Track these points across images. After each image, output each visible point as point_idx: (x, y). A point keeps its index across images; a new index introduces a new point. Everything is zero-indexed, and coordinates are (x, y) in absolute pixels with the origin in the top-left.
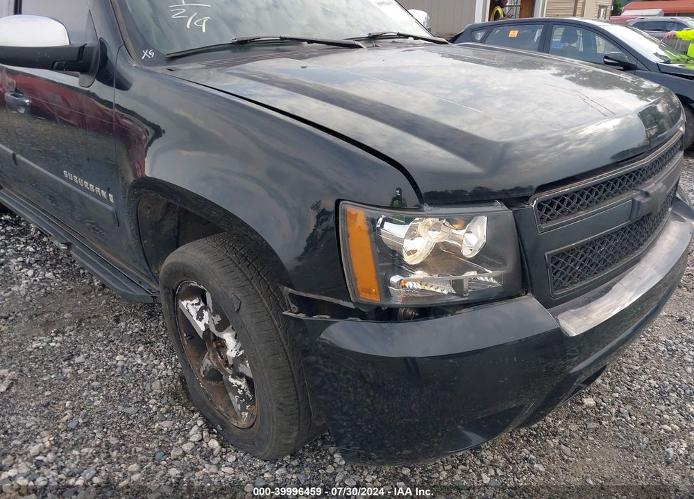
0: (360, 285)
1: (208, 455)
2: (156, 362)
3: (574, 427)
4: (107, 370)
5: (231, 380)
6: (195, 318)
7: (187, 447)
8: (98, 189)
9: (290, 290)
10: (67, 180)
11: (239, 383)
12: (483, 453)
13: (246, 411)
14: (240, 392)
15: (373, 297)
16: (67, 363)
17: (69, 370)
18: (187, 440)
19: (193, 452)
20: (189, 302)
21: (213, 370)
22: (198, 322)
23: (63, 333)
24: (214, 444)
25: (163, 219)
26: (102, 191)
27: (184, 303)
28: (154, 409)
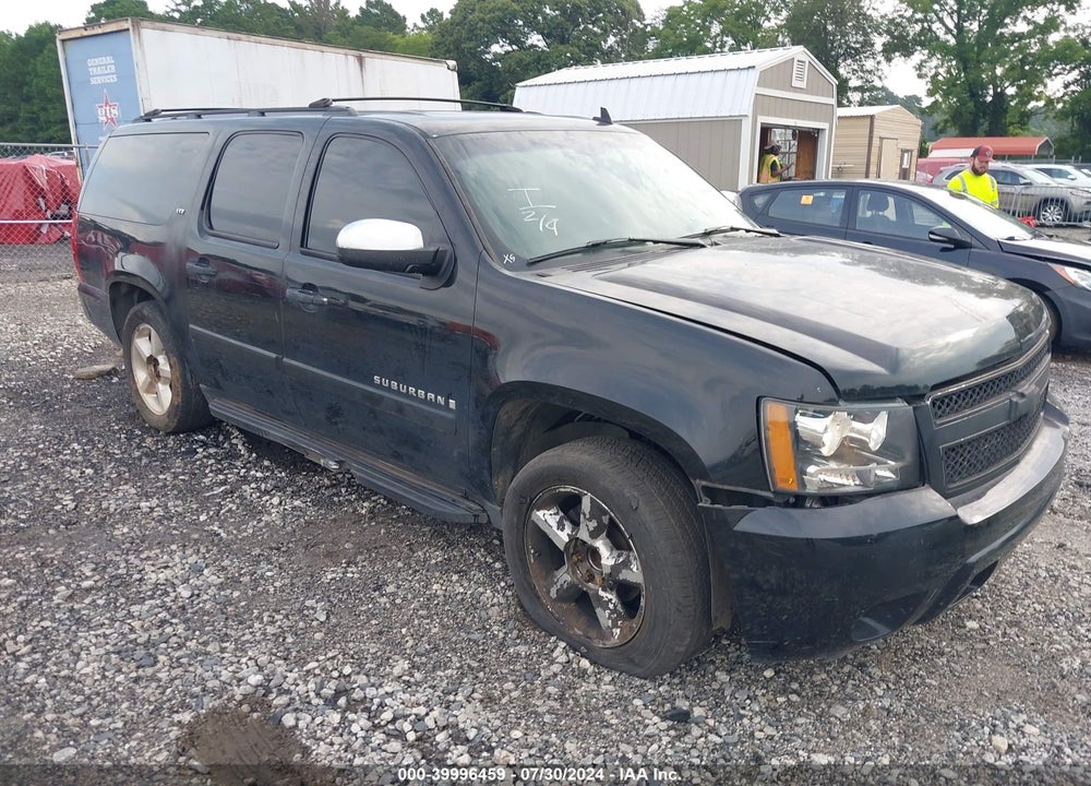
0: (778, 475)
1: (583, 674)
2: (481, 590)
3: (960, 648)
4: (428, 599)
5: (601, 593)
6: (555, 529)
7: (556, 668)
8: (431, 396)
9: (704, 483)
10: (380, 386)
11: (610, 596)
12: (870, 670)
13: (618, 627)
14: (611, 606)
15: (793, 487)
16: (377, 593)
17: (384, 600)
18: (552, 662)
19: (564, 671)
20: (546, 512)
21: (572, 586)
22: (559, 532)
23: (356, 564)
24: (585, 663)
25: (514, 426)
26: (439, 397)
27: (540, 513)
28: (501, 635)
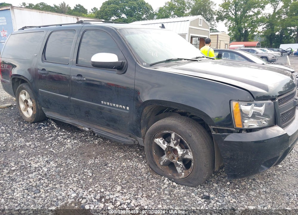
0: (236, 124)
1: (174, 187)
2: (138, 164)
3: (279, 173)
4: (122, 168)
5: (178, 162)
7: (166, 186)
8: (121, 106)
9: (213, 127)
10: (103, 104)
11: (181, 163)
13: (183, 172)
14: (181, 166)
16: (106, 166)
17: (108, 168)
18: (164, 184)
19: (168, 186)
20: (159, 139)
21: (168, 161)
22: (163, 145)
23: (97, 158)
24: (174, 184)
26: (123, 106)
27: (157, 140)
28: (147, 177)
